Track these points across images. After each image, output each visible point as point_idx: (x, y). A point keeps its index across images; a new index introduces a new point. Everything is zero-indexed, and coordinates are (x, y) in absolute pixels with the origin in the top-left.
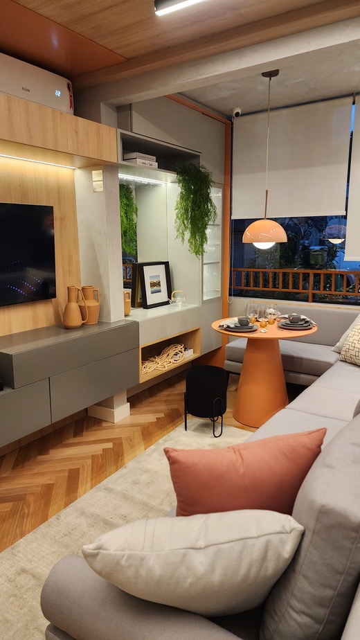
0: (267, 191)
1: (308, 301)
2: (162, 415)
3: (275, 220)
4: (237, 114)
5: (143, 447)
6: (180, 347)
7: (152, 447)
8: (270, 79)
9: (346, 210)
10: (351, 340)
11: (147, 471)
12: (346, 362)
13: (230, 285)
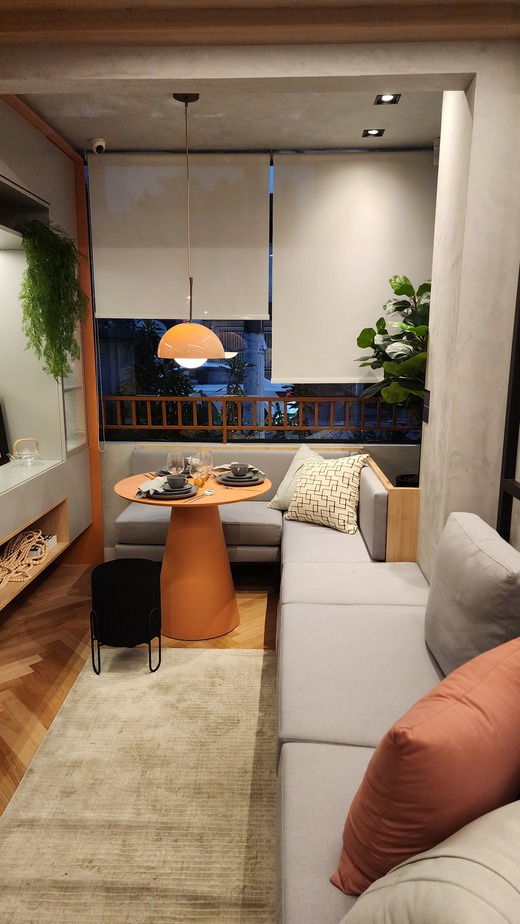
0: (191, 279)
1: (221, 441)
2: (37, 659)
3: (205, 323)
4: (100, 148)
5: (39, 726)
6: (37, 536)
7: (58, 719)
8: (186, 105)
9: (270, 313)
10: (303, 490)
11: (76, 765)
12: (298, 521)
13: (101, 423)
